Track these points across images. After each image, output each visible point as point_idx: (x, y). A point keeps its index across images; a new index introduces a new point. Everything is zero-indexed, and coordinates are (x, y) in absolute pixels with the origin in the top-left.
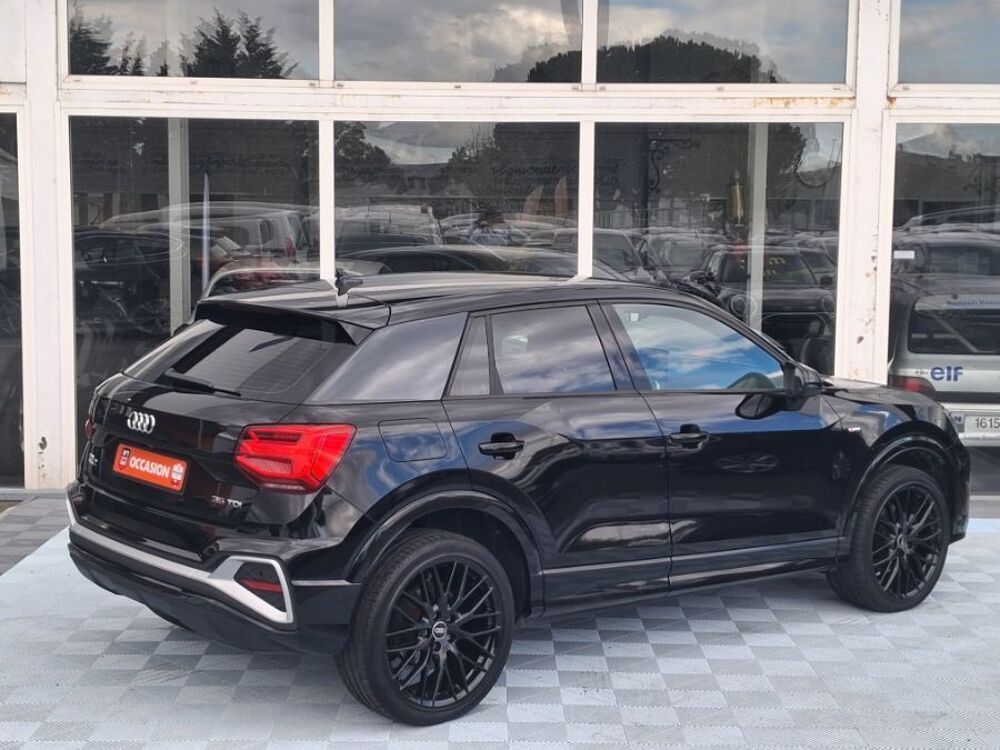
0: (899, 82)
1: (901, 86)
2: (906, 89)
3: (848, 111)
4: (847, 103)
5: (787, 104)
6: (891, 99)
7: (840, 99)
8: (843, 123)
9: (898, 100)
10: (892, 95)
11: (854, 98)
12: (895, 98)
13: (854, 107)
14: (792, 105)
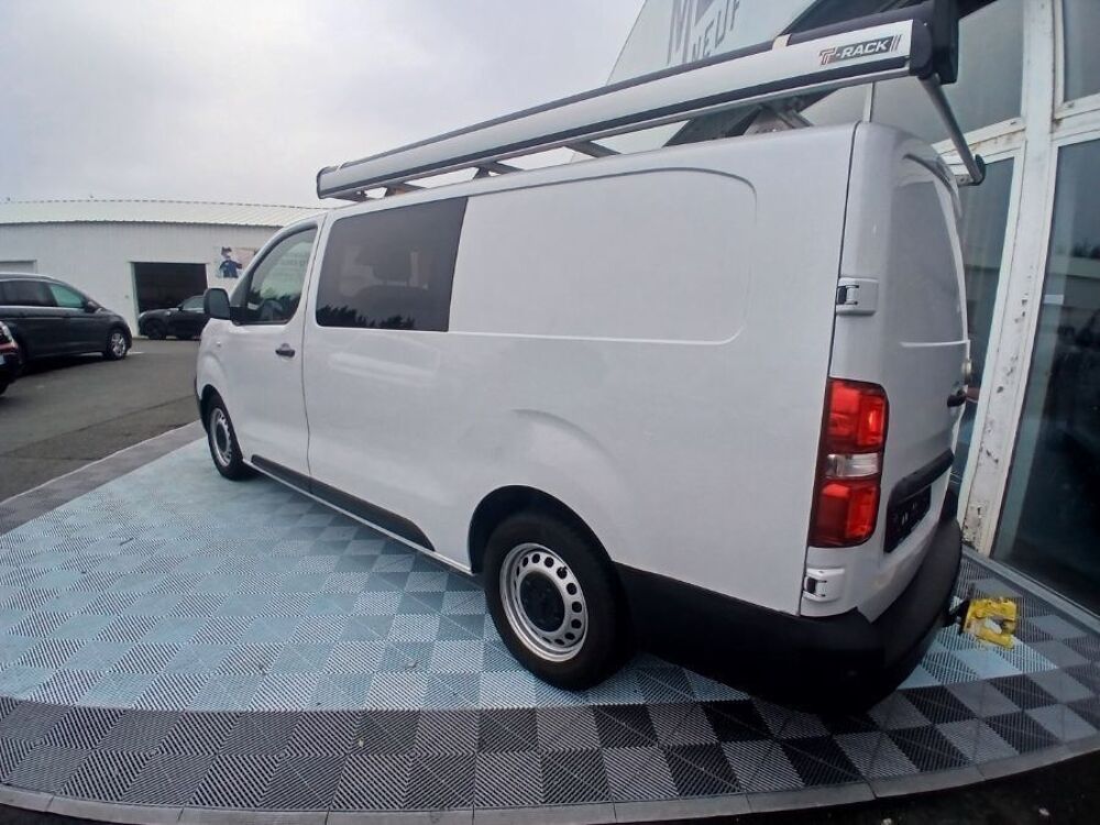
0: (1065, 101)
1: (1066, 105)
2: (1071, 106)
3: (1019, 145)
4: (1019, 135)
6: (1056, 122)
7: (1014, 133)
9: (1063, 121)
10: (1058, 116)
11: (1025, 129)
12: (1060, 120)
13: (1024, 138)
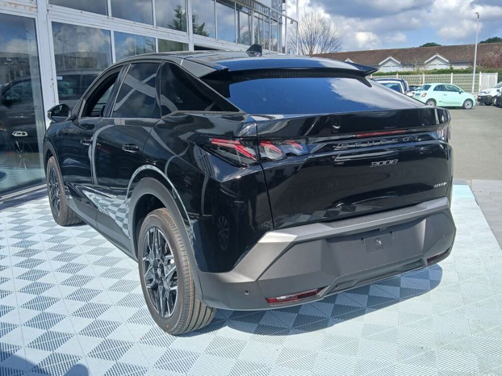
0: (50, 3)
1: (50, 5)
2: (51, 6)
3: (36, 13)
4: (35, 10)
5: (16, 6)
6: (48, 10)
7: (32, 7)
8: (35, 19)
9: (50, 11)
10: (48, 8)
11: (37, 8)
13: (38, 12)
14: (17, 8)
